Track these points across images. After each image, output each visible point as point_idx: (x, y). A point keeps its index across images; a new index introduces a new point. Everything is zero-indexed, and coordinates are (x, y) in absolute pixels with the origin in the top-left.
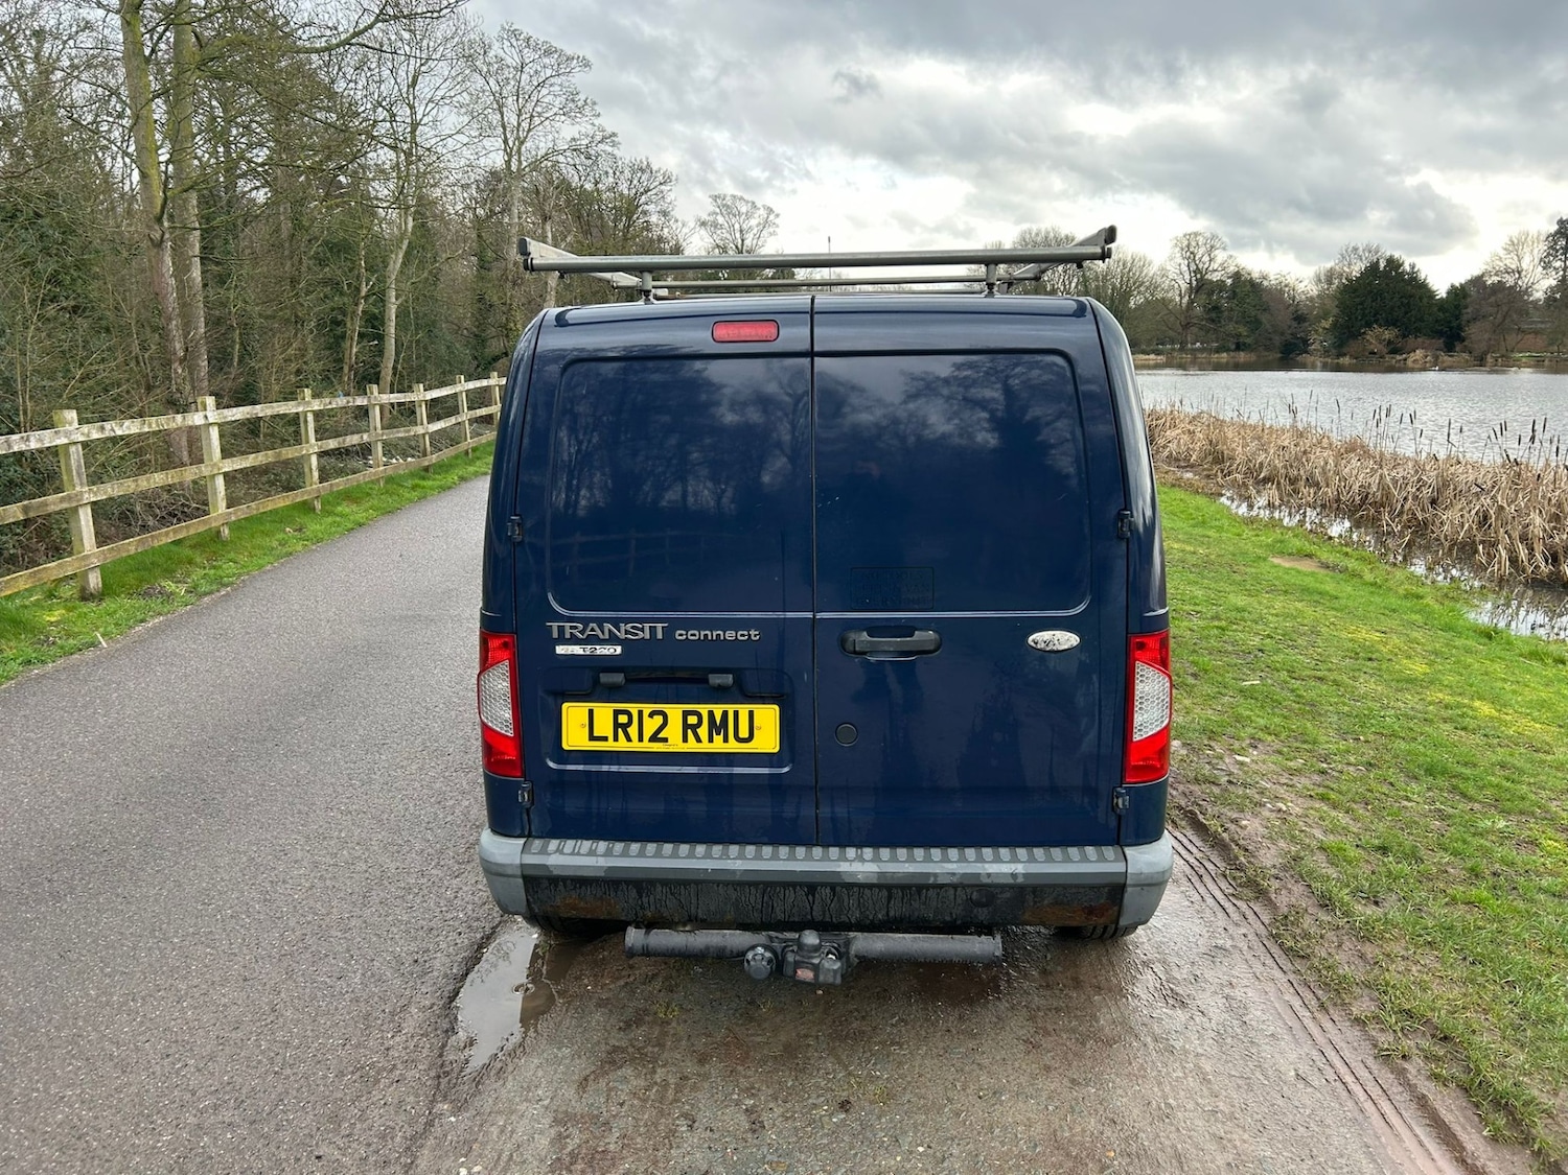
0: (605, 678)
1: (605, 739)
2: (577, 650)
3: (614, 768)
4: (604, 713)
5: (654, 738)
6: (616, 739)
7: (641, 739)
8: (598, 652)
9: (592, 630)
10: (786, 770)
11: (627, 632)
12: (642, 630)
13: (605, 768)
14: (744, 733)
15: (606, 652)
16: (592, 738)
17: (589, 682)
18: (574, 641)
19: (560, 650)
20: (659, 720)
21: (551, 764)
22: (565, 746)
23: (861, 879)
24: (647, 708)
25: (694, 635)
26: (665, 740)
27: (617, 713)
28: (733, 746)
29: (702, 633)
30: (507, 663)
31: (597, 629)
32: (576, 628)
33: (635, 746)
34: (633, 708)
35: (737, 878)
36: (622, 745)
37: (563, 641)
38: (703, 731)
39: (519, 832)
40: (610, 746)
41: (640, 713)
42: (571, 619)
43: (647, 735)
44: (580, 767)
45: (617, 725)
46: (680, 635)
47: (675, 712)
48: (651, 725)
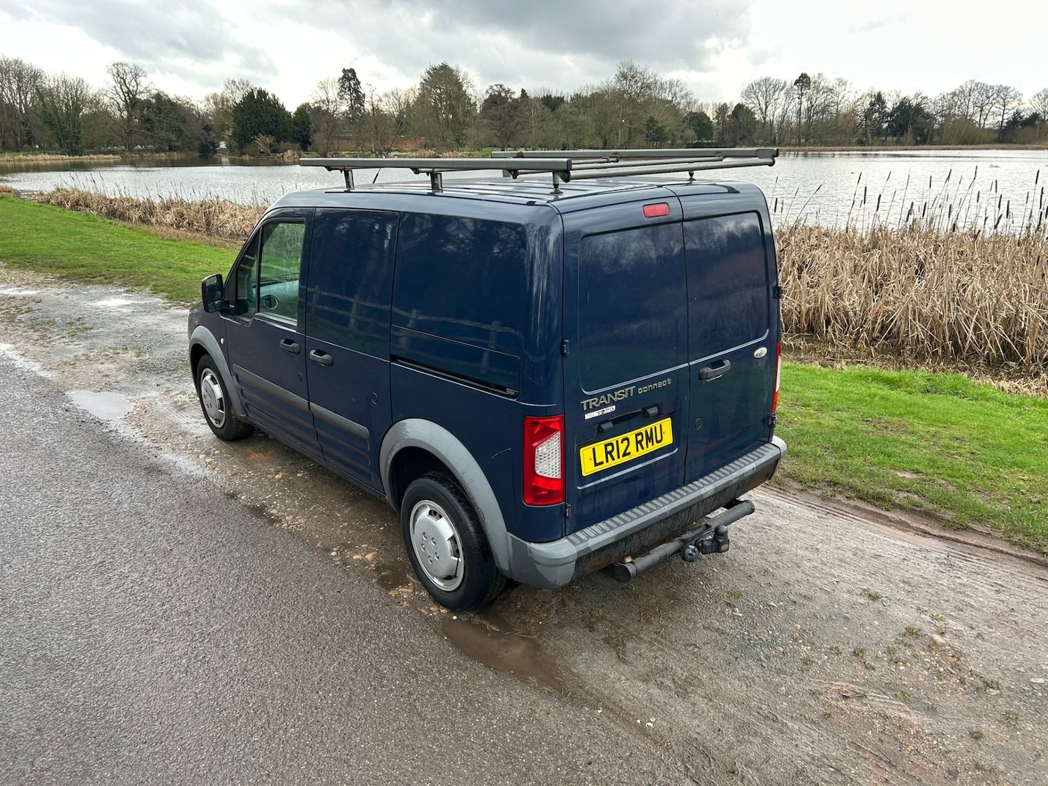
0: (605, 426)
1: (602, 463)
2: (595, 414)
3: (607, 478)
4: (600, 447)
5: (625, 454)
6: (607, 461)
7: (619, 458)
8: (605, 412)
9: (603, 400)
10: (676, 451)
11: (619, 396)
12: (624, 393)
13: (603, 480)
14: (659, 438)
15: (609, 411)
16: (596, 465)
17: (597, 432)
18: (595, 409)
19: (587, 416)
20: (626, 442)
21: (579, 488)
22: (584, 475)
23: (709, 494)
24: (620, 438)
25: (645, 389)
26: (629, 453)
27: (606, 446)
28: (657, 446)
29: (649, 387)
30: (559, 433)
31: (604, 399)
32: (594, 401)
33: (618, 462)
34: (613, 440)
35: (667, 516)
36: (611, 463)
37: (589, 411)
38: (644, 443)
39: (560, 536)
40: (605, 466)
41: (617, 442)
42: (592, 396)
43: (621, 453)
44: (592, 484)
45: (607, 453)
46: (640, 391)
47: (631, 435)
48: (622, 447)
